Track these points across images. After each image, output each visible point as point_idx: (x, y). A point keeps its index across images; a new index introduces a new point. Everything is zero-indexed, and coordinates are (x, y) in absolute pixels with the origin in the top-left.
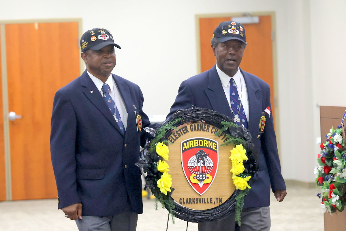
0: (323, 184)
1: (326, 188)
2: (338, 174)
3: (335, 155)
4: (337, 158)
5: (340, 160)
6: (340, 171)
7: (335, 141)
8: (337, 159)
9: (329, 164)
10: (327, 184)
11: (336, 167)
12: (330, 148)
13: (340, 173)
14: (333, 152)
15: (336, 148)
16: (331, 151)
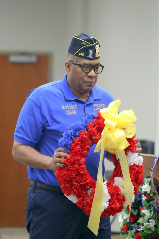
0: (128, 233)
1: (131, 237)
2: (146, 224)
3: (143, 205)
4: (144, 207)
5: (147, 210)
6: (147, 221)
7: (143, 190)
8: (145, 209)
9: (135, 213)
10: (132, 233)
11: (144, 217)
12: (137, 197)
13: (148, 223)
14: (141, 201)
15: (144, 198)
16: (139, 200)
